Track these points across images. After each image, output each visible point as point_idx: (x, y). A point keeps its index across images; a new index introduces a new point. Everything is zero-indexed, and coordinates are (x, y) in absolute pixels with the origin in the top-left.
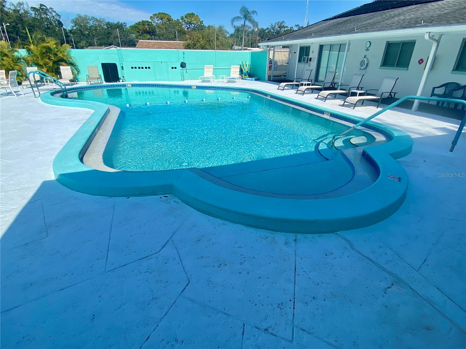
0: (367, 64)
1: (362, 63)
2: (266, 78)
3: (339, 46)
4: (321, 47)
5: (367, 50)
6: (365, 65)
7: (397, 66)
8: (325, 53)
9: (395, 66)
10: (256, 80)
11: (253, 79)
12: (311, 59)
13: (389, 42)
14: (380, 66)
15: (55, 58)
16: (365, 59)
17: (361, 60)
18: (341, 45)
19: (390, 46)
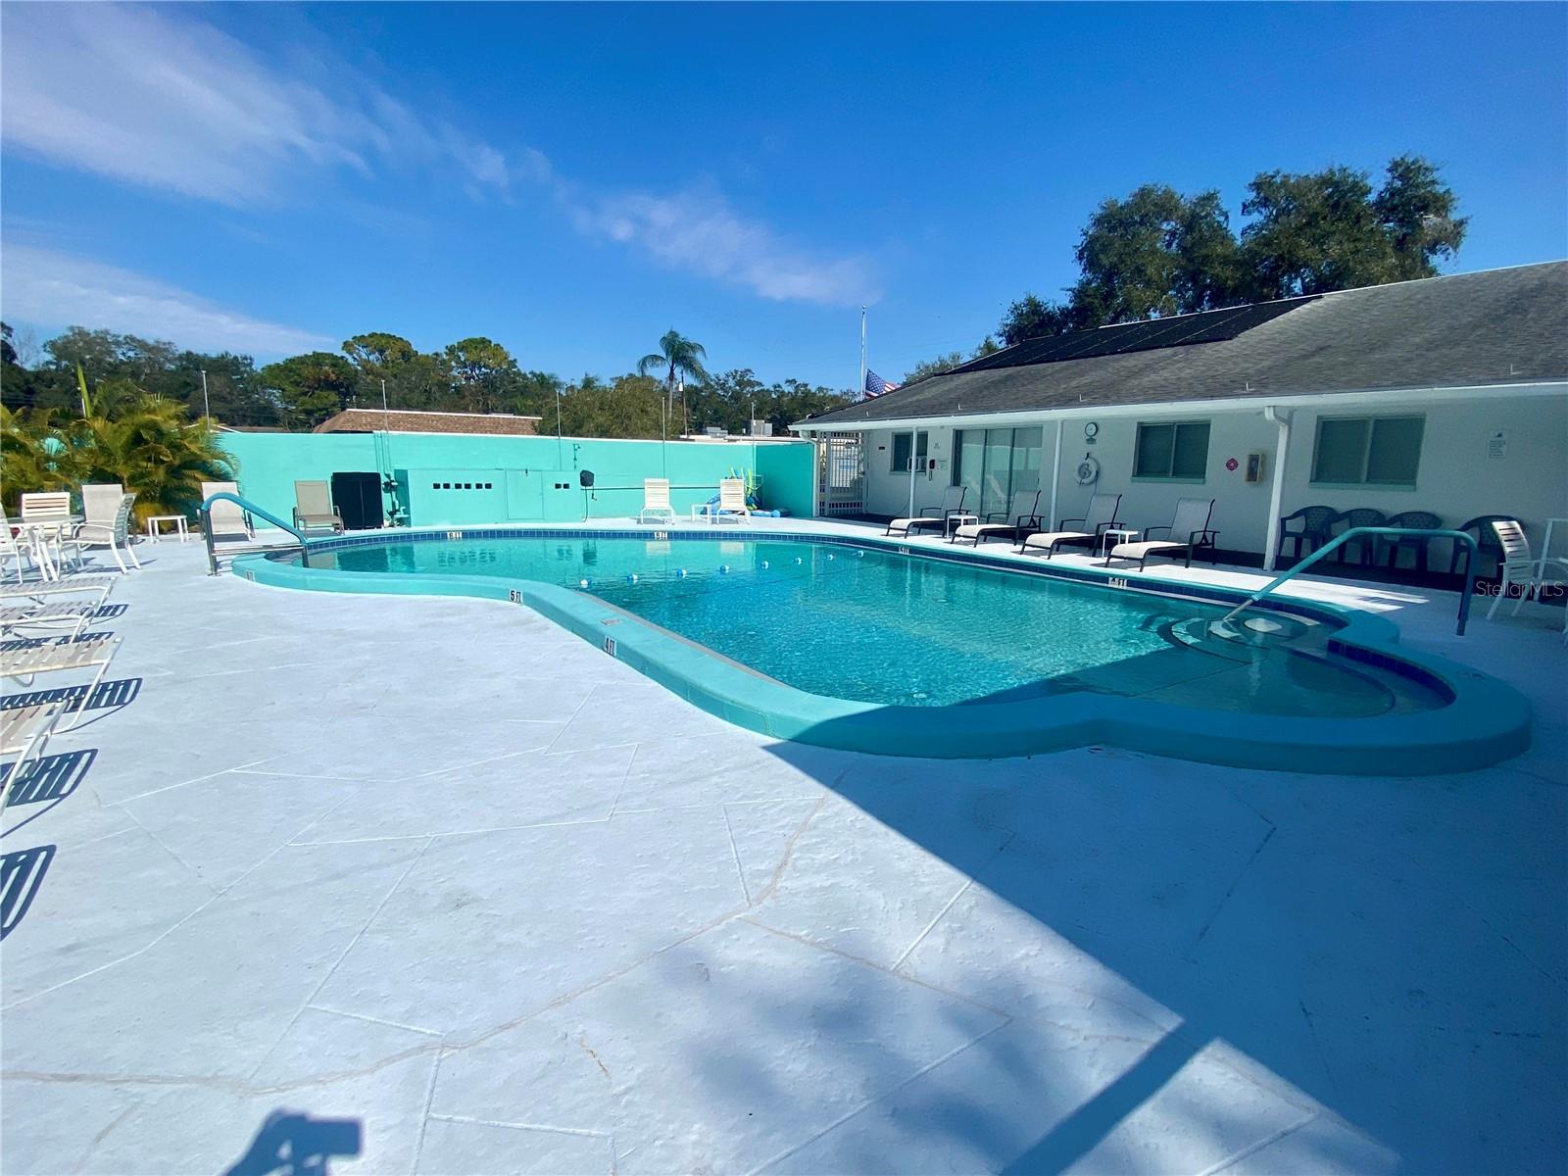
0: (1097, 472)
1: (1083, 470)
2: (815, 509)
3: (1010, 432)
4: (959, 435)
5: (1091, 440)
6: (1089, 474)
7: (1176, 474)
8: (972, 451)
9: (1171, 474)
10: (784, 515)
11: (777, 512)
12: (932, 462)
13: (1142, 423)
14: (1133, 476)
15: (174, 458)
16: (1089, 461)
17: (1079, 464)
18: (1014, 429)
19: (1146, 432)
